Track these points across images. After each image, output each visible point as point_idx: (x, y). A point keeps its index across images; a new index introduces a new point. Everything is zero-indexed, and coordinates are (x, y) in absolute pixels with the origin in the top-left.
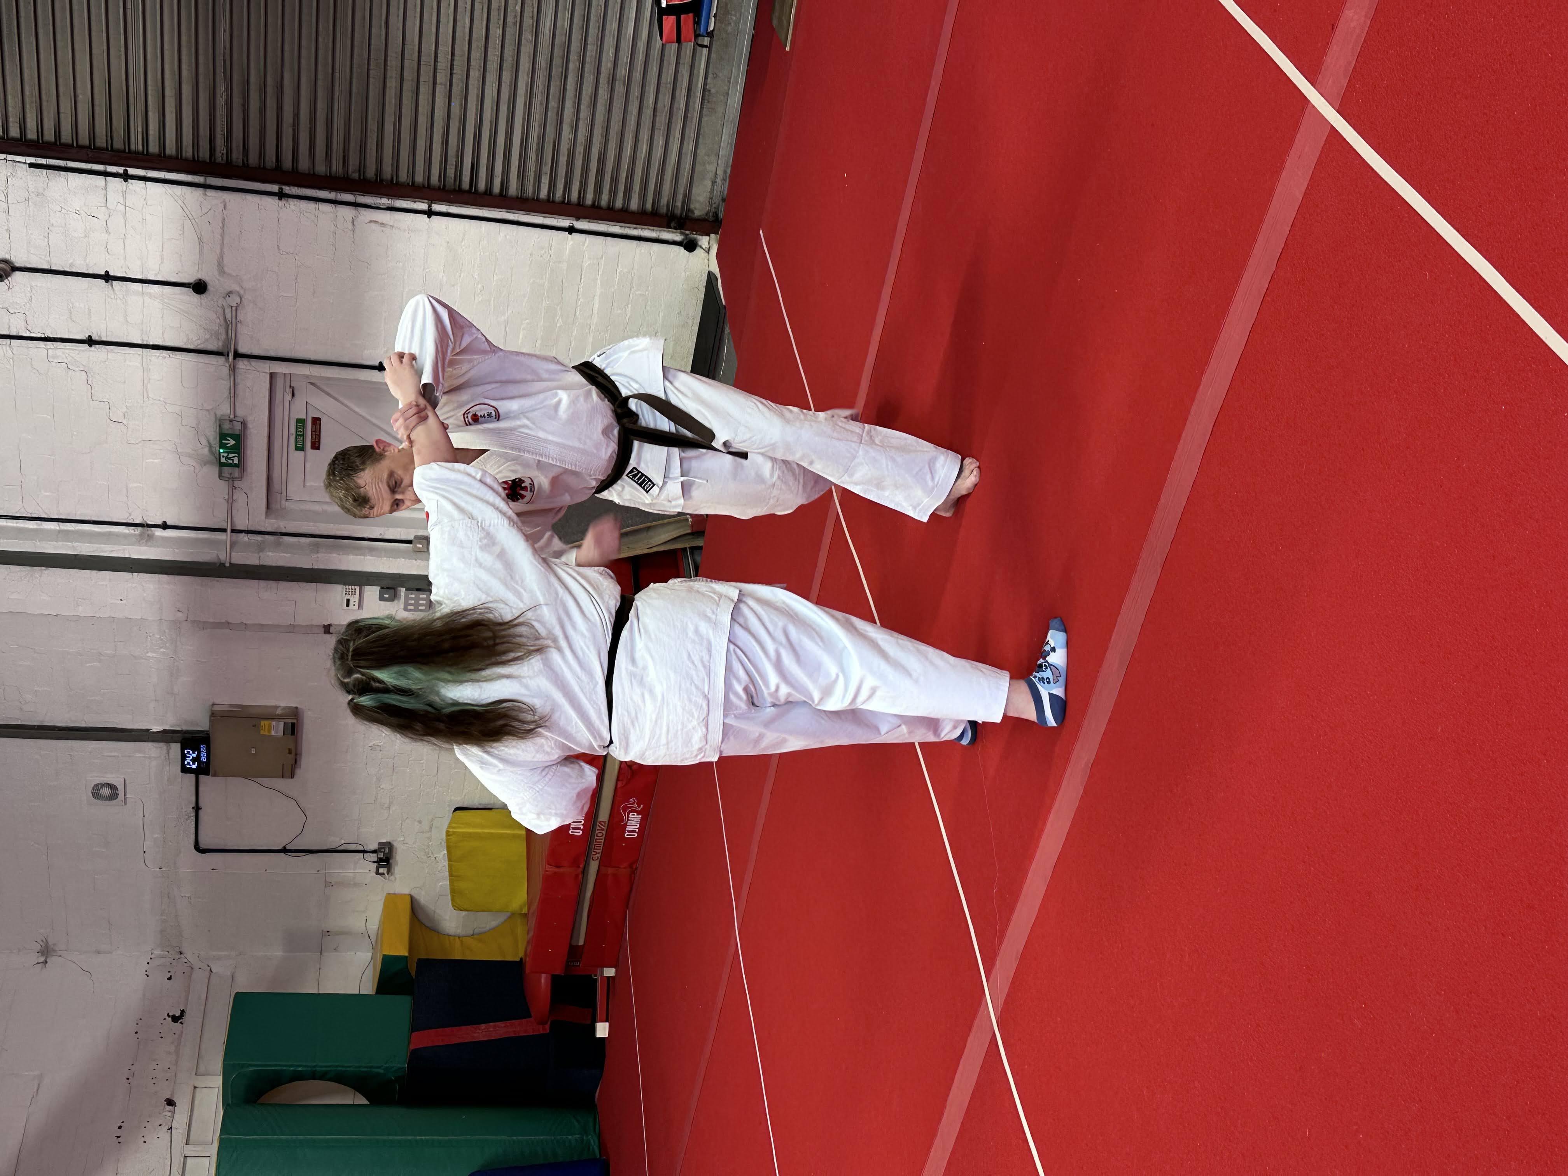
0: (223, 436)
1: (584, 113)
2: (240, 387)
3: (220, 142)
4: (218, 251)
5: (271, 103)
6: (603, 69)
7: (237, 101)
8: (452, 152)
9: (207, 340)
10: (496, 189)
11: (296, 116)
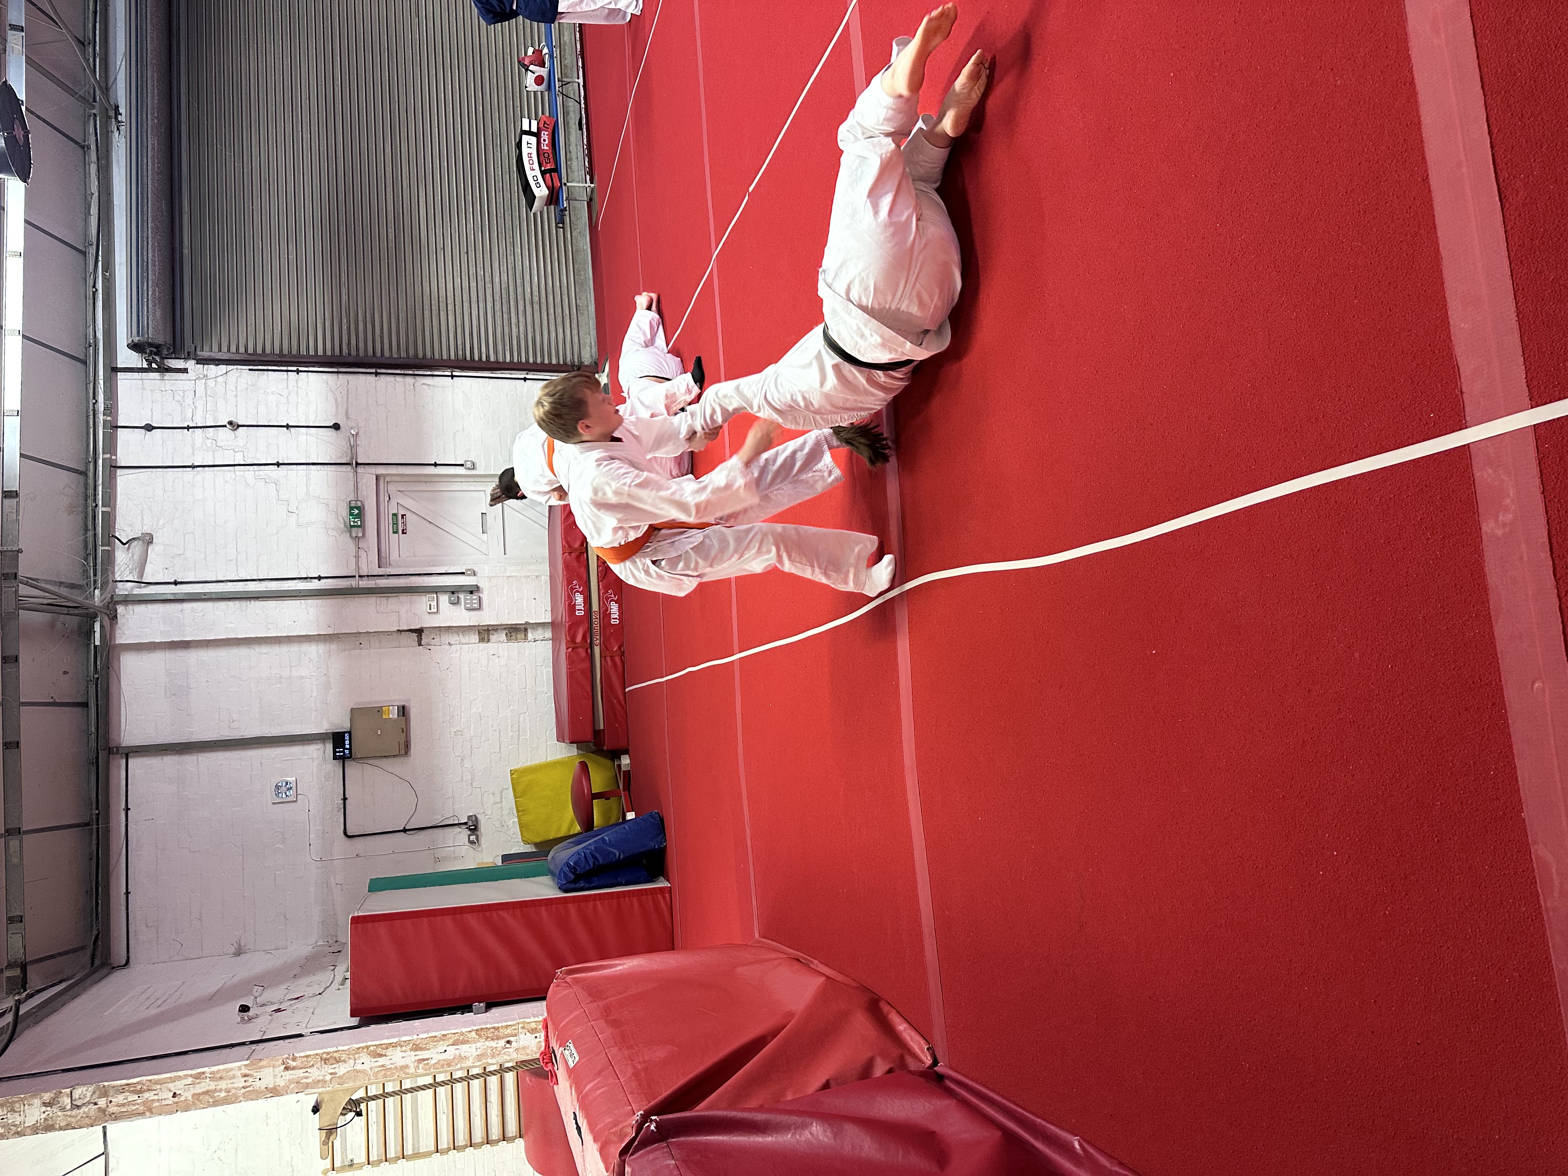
0: (351, 508)
1: (521, 319)
2: (360, 485)
3: (345, 347)
4: (346, 406)
5: (369, 326)
6: (526, 298)
7: (352, 326)
8: (459, 342)
9: (340, 458)
10: (484, 359)
11: (382, 329)
